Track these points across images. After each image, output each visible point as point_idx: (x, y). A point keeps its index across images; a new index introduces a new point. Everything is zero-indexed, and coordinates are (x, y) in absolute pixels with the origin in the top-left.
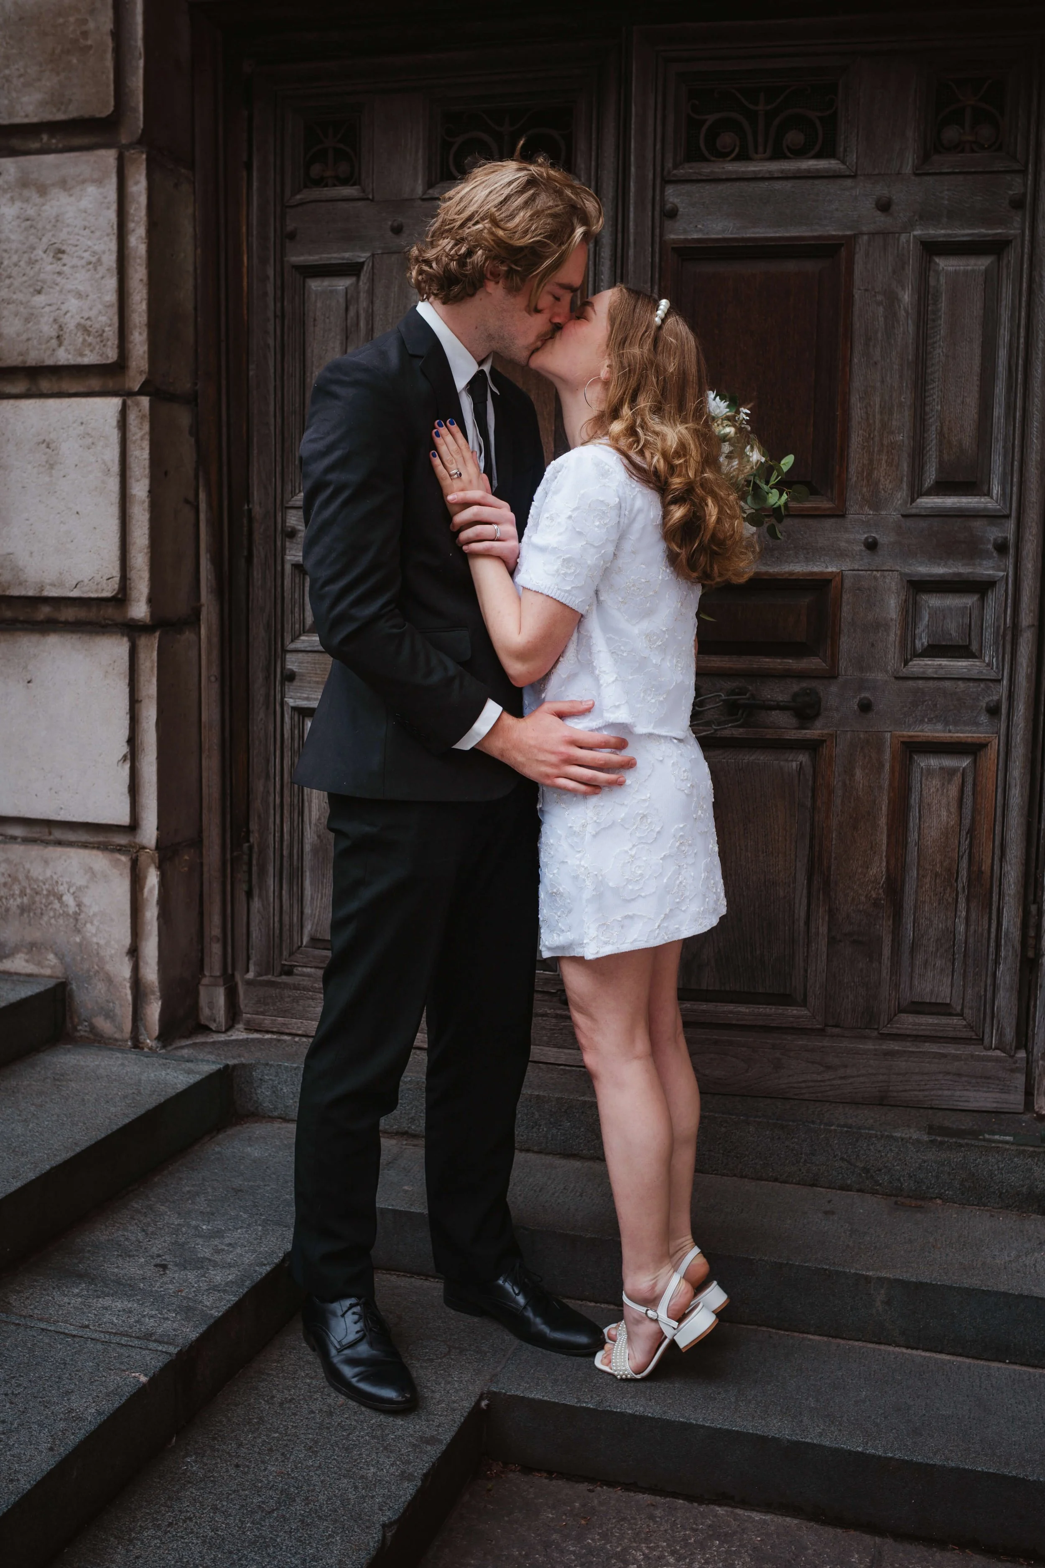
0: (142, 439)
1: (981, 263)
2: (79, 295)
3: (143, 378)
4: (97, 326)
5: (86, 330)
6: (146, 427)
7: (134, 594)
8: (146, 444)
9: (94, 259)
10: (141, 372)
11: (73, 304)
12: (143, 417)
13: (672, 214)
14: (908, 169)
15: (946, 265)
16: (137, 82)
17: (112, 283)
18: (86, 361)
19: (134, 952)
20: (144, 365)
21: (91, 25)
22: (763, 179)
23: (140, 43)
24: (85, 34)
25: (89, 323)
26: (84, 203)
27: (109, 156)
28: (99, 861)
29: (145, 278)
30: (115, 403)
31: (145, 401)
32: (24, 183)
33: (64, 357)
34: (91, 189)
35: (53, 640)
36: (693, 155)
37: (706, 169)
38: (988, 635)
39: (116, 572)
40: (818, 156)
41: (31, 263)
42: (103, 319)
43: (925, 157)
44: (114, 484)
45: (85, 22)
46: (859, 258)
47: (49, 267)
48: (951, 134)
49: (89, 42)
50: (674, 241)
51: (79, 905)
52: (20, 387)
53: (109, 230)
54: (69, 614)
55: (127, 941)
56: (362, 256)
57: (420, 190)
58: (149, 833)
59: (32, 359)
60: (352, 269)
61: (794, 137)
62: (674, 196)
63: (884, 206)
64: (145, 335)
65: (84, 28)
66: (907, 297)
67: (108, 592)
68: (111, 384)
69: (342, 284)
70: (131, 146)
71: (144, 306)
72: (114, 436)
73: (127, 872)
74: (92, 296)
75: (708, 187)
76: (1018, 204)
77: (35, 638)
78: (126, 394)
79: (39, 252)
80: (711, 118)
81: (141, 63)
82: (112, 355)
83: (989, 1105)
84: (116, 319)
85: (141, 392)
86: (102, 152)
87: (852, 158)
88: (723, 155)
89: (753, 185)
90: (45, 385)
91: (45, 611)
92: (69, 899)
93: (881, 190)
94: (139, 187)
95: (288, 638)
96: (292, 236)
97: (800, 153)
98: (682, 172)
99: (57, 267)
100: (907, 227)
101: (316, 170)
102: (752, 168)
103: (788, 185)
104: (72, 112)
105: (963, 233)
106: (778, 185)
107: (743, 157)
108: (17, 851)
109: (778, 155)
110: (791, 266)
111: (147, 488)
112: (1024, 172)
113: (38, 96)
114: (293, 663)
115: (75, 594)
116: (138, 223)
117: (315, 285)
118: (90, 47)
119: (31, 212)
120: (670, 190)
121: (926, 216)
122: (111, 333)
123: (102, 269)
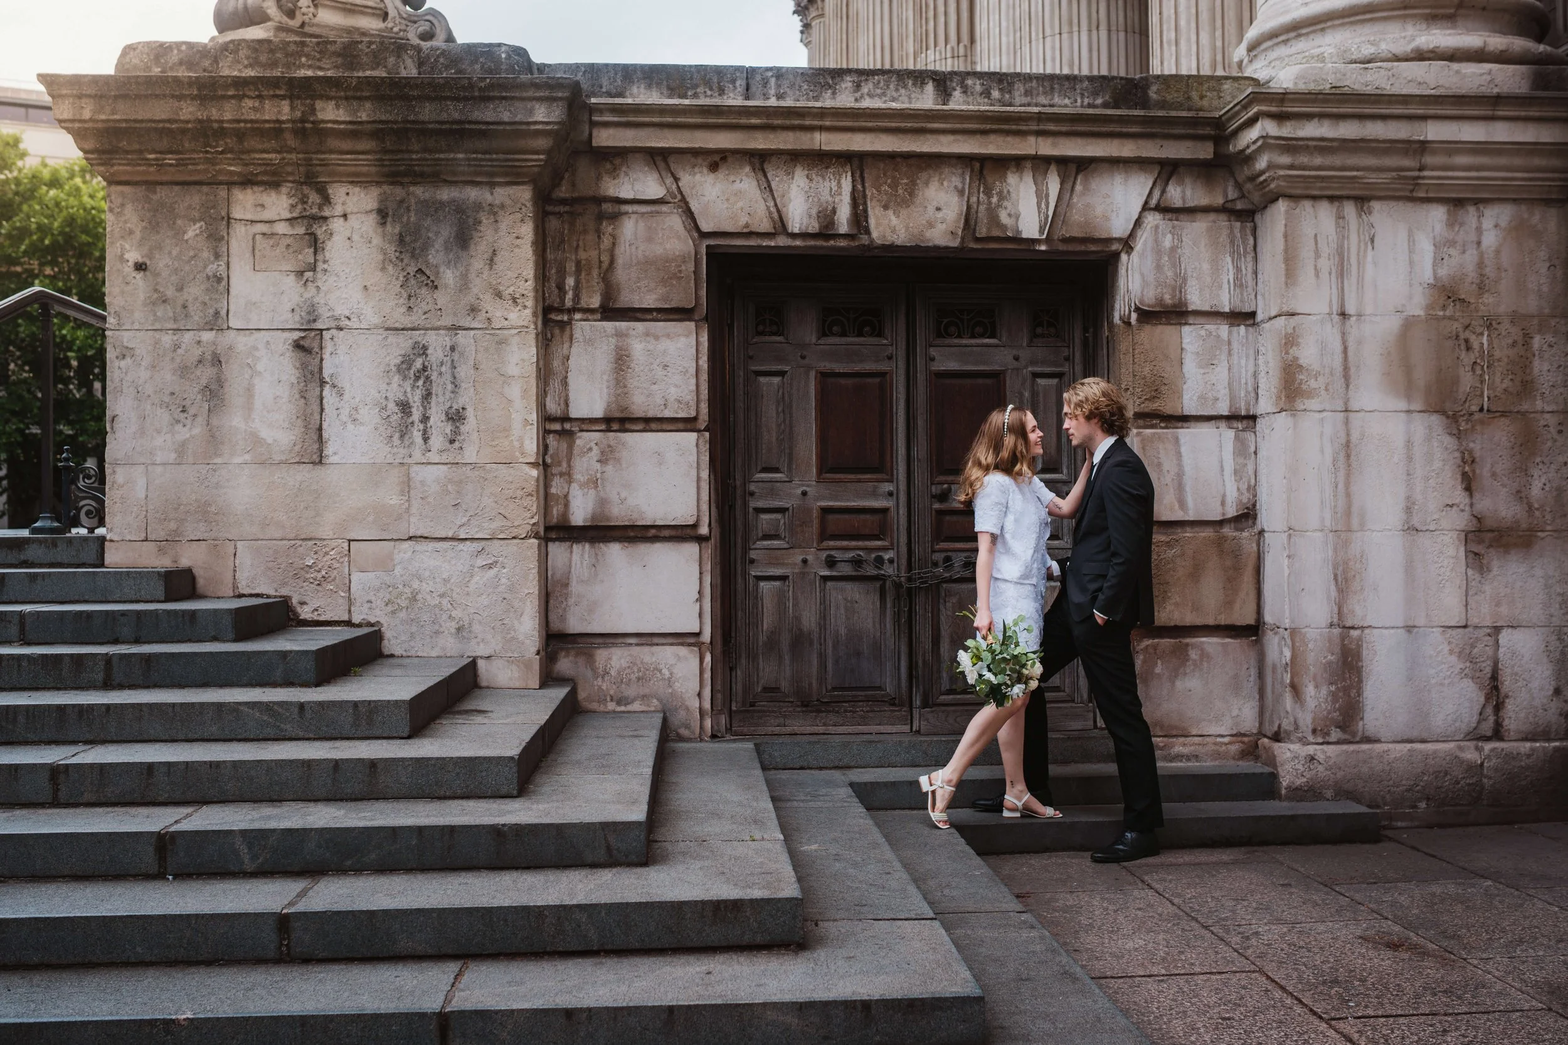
0: (705, 451)
1: (1055, 381)
2: (676, 386)
3: (706, 424)
5: (679, 402)
7: (701, 523)
8: (707, 454)
9: (683, 370)
10: (705, 421)
11: (673, 390)
12: (706, 441)
13: (933, 359)
14: (1025, 344)
15: (1041, 382)
16: (703, 293)
17: (694, 381)
18: (679, 416)
19: (699, 695)
20: (706, 418)
21: (683, 268)
22: (970, 346)
23: (705, 278)
24: (680, 271)
26: (678, 346)
27: (692, 325)
28: (683, 651)
29: (707, 379)
30: (695, 434)
31: (707, 434)
32: (647, 334)
33: (667, 414)
34: (683, 339)
35: (658, 546)
36: (939, 335)
37: (948, 341)
38: (1065, 530)
39: (695, 513)
40: (989, 338)
41: (651, 370)
42: (689, 397)
43: (1031, 341)
44: (694, 473)
45: (680, 266)
46: (1008, 379)
47: (660, 372)
48: (1039, 330)
49: (683, 275)
50: (933, 370)
51: (671, 674)
52: (640, 427)
53: (692, 358)
54: (666, 533)
55: (698, 689)
56: (787, 368)
57: (814, 340)
58: (706, 637)
59: (650, 414)
60: (782, 374)
61: (978, 329)
62: (933, 352)
63: (1016, 358)
64: (707, 405)
65: (680, 269)
66: (1027, 394)
67: (691, 523)
68: (689, 427)
69: (776, 380)
70: (700, 320)
71: (706, 392)
72: (695, 450)
73: (698, 655)
74: (683, 387)
75: (947, 349)
76: (1067, 359)
77: (648, 545)
78: (698, 431)
79: (655, 366)
80: (945, 321)
81: (705, 285)
82: (693, 414)
83: (1080, 728)
84: (695, 397)
85: (705, 430)
86: (688, 323)
87: (1004, 339)
88: (950, 335)
89: (965, 348)
90: (653, 426)
91: (653, 532)
92: (666, 672)
93: (1015, 352)
94: (704, 338)
95: (751, 544)
96: (751, 358)
97: (982, 336)
98: (939, 341)
99: (665, 373)
100: (1026, 367)
101: (761, 328)
102: (964, 341)
103: (979, 349)
104: (673, 305)
105: (1048, 370)
107: (959, 336)
108: (636, 650)
109: (973, 336)
110: (980, 381)
111: (708, 473)
112: (1069, 347)
113: (654, 296)
114: (753, 554)
115: (673, 523)
116: (703, 354)
117: (762, 379)
118: (684, 277)
119: (651, 347)
120: (932, 349)
121: (1033, 362)
122: (693, 404)
123: (688, 375)
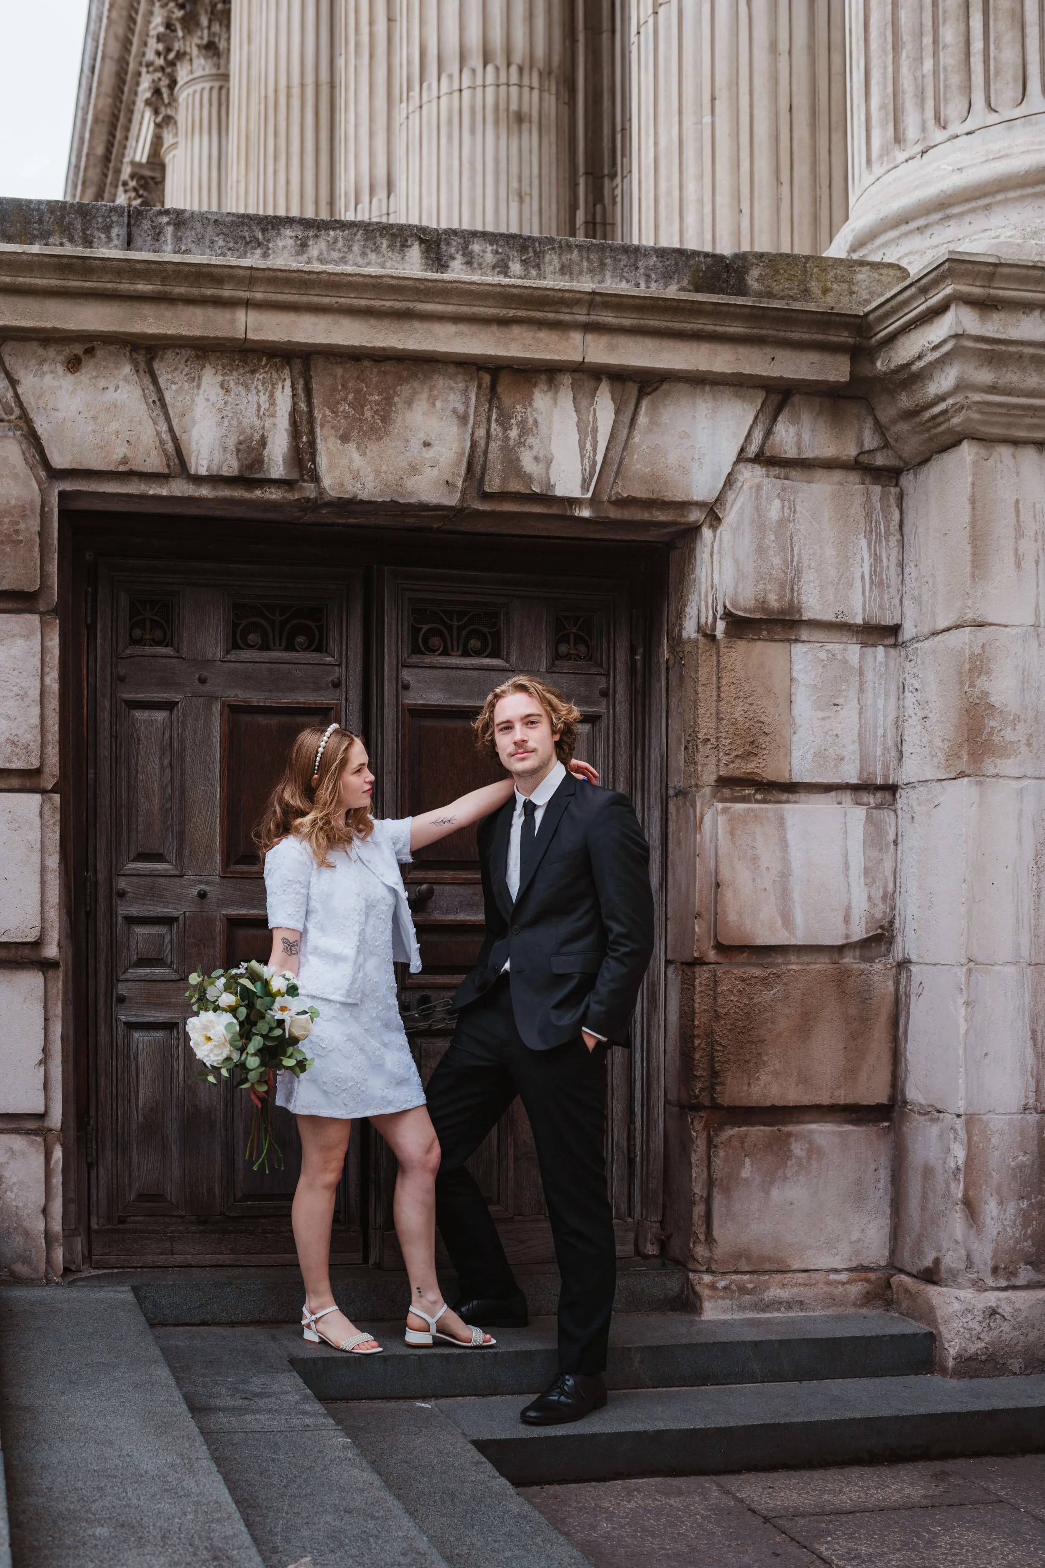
0: (54, 824)
2: (9, 718)
3: (55, 780)
4: (24, 741)
6: (58, 816)
7: (47, 939)
8: (57, 829)
9: (21, 693)
10: (53, 776)
12: (55, 809)
13: (406, 687)
14: (543, 669)
16: (53, 567)
17: (36, 710)
18: (13, 766)
20: (56, 771)
21: (23, 526)
22: (461, 668)
23: (56, 542)
24: (18, 531)
25: (16, 738)
26: (14, 651)
27: (35, 619)
28: (18, 1142)
29: (57, 708)
30: (38, 797)
31: (57, 797)
34: (20, 642)
36: (417, 650)
39: (38, 924)
40: (489, 656)
42: (29, 736)
43: (552, 662)
44: (36, 858)
45: (18, 523)
48: (564, 648)
49: (21, 538)
50: (409, 705)
53: (35, 673)
55: (43, 1202)
56: (177, 698)
57: (220, 654)
58: (56, 1119)
60: (169, 706)
61: (474, 643)
62: (407, 675)
64: (57, 749)
65: (17, 527)
67: (31, 938)
68: (28, 784)
69: (161, 716)
70: (48, 613)
71: (56, 728)
72: (37, 822)
73: (42, 1148)
74: (20, 719)
75: (428, 671)
76: (604, 694)
78: (43, 792)
80: (425, 628)
81: (56, 555)
82: (35, 763)
84: (39, 737)
85: (54, 790)
86: (29, 616)
87: (512, 659)
88: (433, 651)
89: (454, 672)
94: (54, 642)
95: (120, 972)
96: (123, 679)
97: (478, 653)
98: (412, 661)
101: (138, 632)
102: (453, 661)
103: (475, 673)
104: (7, 586)
106: (469, 673)
107: (445, 653)
109: (466, 654)
111: (58, 861)
112: (607, 675)
114: (123, 989)
115: (3, 939)
116: (52, 668)
117: (139, 714)
118: (21, 541)
120: (405, 671)
122: (35, 747)
123: (28, 701)
